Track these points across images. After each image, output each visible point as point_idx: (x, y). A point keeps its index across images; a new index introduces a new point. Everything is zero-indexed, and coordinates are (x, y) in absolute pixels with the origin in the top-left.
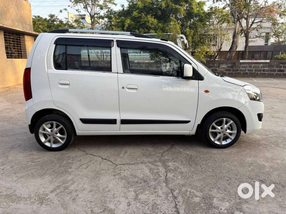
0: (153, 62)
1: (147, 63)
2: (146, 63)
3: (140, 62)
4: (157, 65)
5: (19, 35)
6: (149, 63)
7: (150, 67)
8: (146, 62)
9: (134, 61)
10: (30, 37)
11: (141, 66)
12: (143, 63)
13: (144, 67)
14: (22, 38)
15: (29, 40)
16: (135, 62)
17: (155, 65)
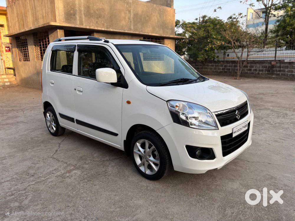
3: (292, 61)
5: (160, 40)
9: (284, 60)
10: (171, 40)
14: (162, 42)
15: (169, 43)
16: (286, 61)
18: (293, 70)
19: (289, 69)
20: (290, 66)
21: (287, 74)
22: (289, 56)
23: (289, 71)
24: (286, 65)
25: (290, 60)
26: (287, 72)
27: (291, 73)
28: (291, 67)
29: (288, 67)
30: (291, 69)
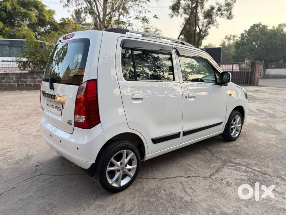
0: (27, 73)
1: (19, 74)
2: (17, 74)
3: (7, 72)
4: (33, 76)
6: (21, 74)
7: (23, 79)
8: (17, 72)
11: (9, 77)
12: (12, 74)
13: (14, 79)
17: (30, 76)
18: (10, 80)
19: (6, 80)
20: (6, 77)
21: (5, 85)
22: (11, 67)
23: (6, 82)
24: (2, 76)
25: (5, 71)
26: (4, 83)
27: (9, 84)
28: (8, 78)
29: (5, 78)
30: (8, 80)
